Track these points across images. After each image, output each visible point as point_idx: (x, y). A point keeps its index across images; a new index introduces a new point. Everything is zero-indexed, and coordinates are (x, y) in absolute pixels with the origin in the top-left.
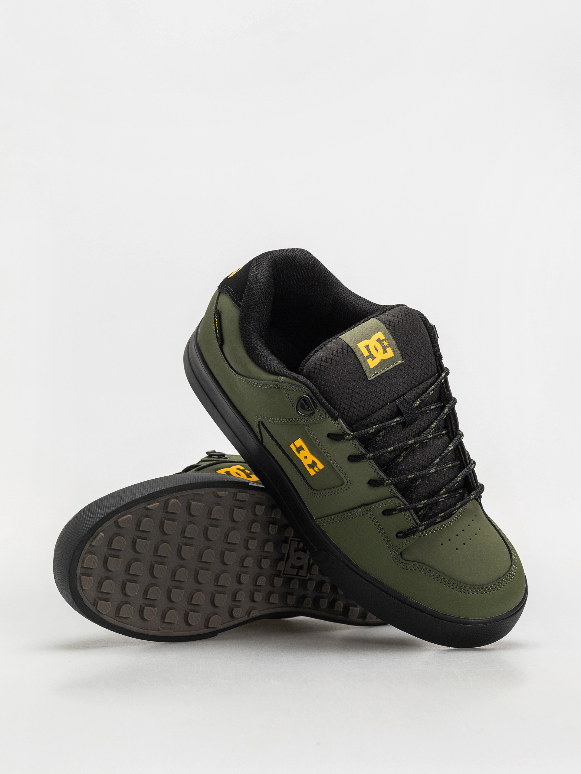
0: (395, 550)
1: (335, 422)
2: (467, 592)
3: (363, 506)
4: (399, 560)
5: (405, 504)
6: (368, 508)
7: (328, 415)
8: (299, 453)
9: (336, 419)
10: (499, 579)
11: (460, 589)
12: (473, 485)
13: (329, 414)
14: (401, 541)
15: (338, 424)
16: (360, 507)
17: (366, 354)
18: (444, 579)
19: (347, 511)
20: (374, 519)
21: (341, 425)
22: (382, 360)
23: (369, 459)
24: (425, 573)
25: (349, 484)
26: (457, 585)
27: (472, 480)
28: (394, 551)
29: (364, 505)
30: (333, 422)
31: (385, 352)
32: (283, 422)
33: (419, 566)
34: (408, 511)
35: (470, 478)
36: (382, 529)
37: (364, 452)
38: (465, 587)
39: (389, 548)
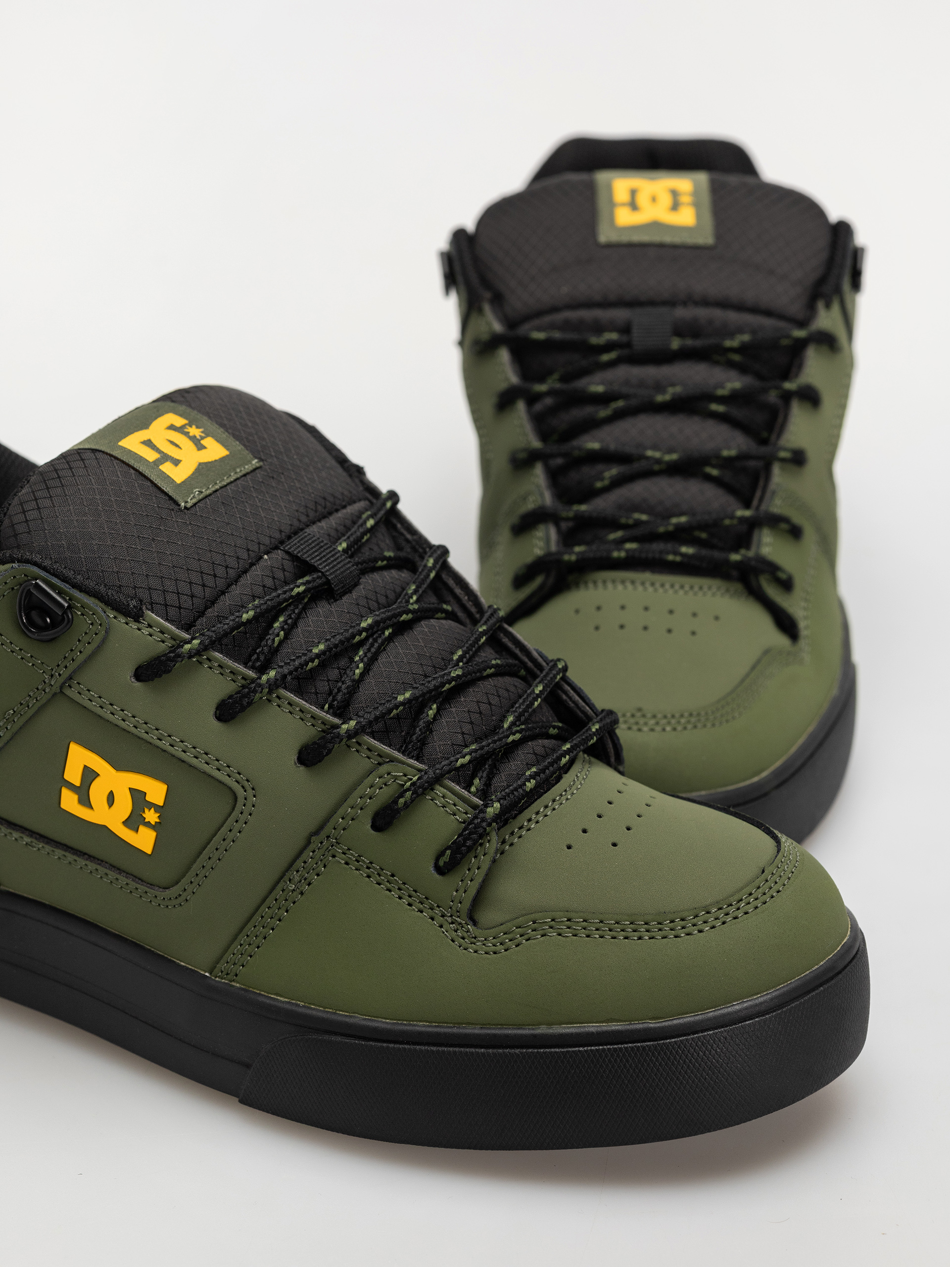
0: (451, 916)
1: (140, 626)
2: (694, 931)
3: (313, 838)
4: (475, 938)
5: (420, 770)
6: (328, 837)
7: (111, 611)
8: (90, 807)
9: (137, 616)
10: (763, 871)
11: (671, 930)
12: (584, 712)
13: (113, 609)
14: (453, 880)
15: (150, 626)
16: (308, 842)
17: (150, 456)
18: (617, 923)
19: (278, 882)
20: (358, 861)
21: (159, 625)
22: (200, 464)
23: (273, 686)
24: (560, 935)
25: (250, 792)
26: (659, 923)
27: (574, 702)
28: (449, 920)
29: (316, 833)
30: (134, 626)
31: (200, 447)
32: (9, 727)
33: (534, 922)
34: (438, 787)
35: (568, 700)
36: (393, 875)
37: (251, 674)
38: (683, 920)
39: (433, 919)
